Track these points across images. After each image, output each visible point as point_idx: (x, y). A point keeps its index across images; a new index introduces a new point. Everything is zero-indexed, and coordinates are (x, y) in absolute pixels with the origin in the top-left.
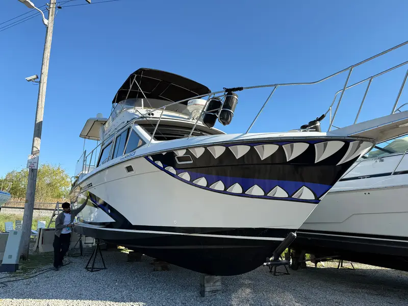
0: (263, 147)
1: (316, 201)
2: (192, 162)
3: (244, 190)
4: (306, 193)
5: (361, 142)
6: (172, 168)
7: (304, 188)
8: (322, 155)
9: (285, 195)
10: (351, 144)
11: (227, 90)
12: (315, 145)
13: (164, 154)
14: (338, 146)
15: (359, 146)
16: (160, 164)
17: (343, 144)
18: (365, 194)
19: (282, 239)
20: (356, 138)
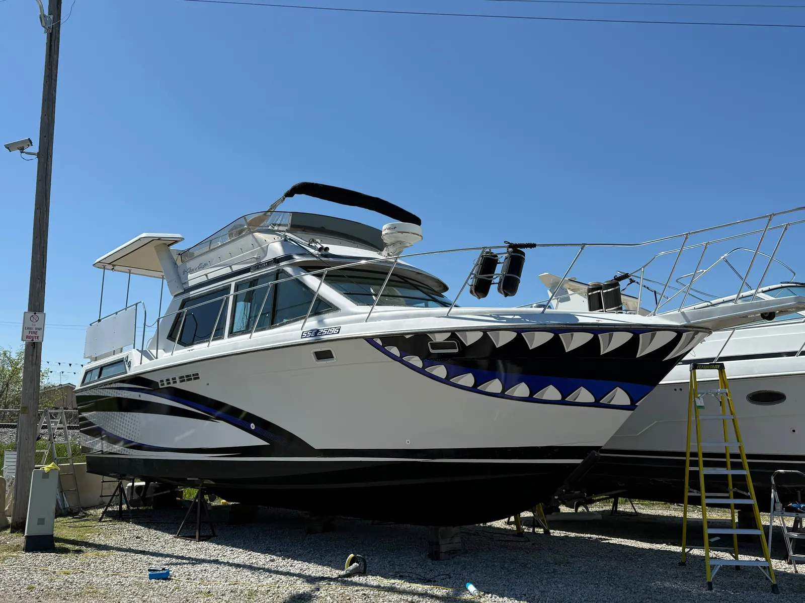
0: (572, 335)
1: (631, 407)
2: (456, 351)
3: (533, 392)
4: (620, 396)
5: (696, 333)
6: (417, 358)
7: (618, 389)
8: (646, 348)
9: (591, 399)
10: (684, 335)
11: (511, 246)
12: (641, 335)
13: (407, 337)
14: (669, 337)
15: (693, 338)
16: (395, 351)
17: (674, 334)
18: (675, 390)
19: (579, 461)
20: (691, 329)
